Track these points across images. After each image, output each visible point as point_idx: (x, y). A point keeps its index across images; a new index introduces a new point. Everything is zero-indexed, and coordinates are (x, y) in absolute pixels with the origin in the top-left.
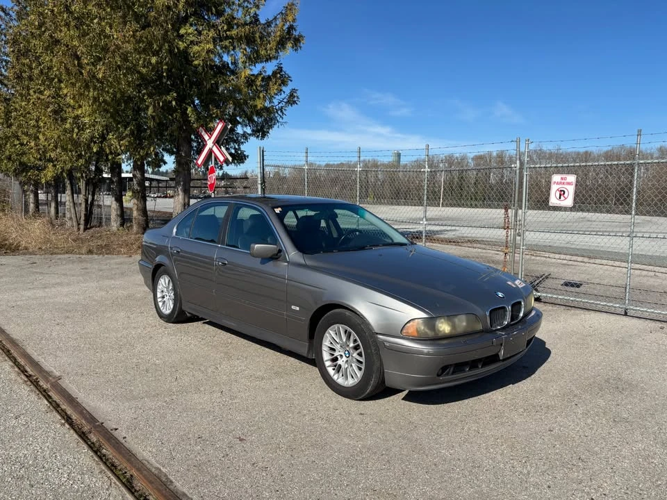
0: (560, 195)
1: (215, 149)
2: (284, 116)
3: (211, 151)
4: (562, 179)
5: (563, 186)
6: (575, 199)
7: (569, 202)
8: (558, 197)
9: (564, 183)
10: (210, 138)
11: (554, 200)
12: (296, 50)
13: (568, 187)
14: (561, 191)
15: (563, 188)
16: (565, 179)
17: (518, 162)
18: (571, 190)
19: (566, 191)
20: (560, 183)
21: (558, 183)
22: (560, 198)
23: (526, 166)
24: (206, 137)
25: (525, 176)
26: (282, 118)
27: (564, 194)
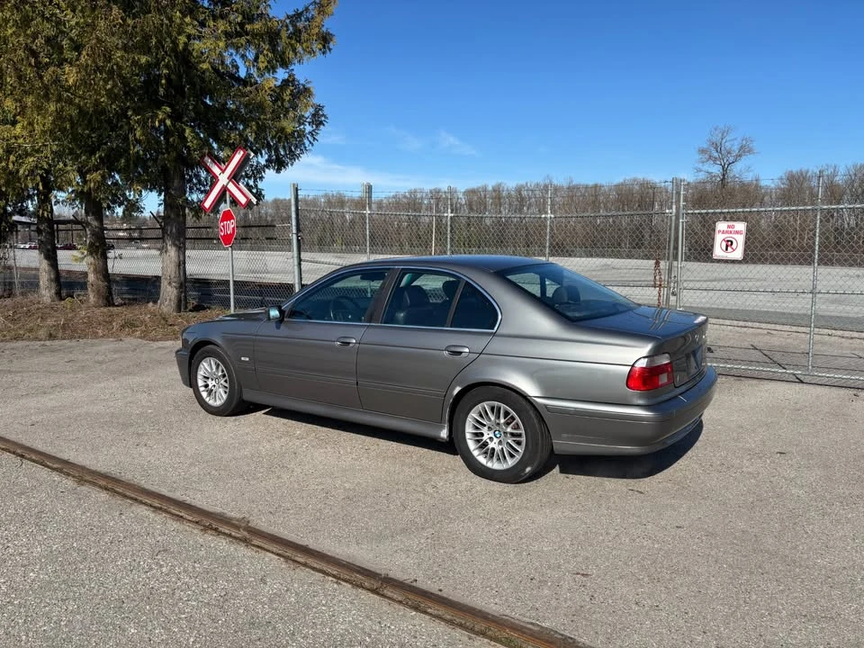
0: (727, 246)
1: (231, 187)
2: (315, 143)
3: (225, 190)
4: (729, 227)
5: (731, 235)
6: (745, 250)
7: (738, 254)
8: (724, 248)
9: (731, 232)
10: (223, 171)
11: (718, 252)
12: (324, 53)
13: (736, 236)
14: (728, 241)
15: (730, 237)
16: (733, 227)
17: (674, 207)
18: (740, 240)
19: (734, 242)
20: (727, 232)
21: (723, 232)
22: (727, 249)
23: (682, 211)
24: (216, 170)
25: (681, 224)
26: (313, 145)
27: (732, 244)
